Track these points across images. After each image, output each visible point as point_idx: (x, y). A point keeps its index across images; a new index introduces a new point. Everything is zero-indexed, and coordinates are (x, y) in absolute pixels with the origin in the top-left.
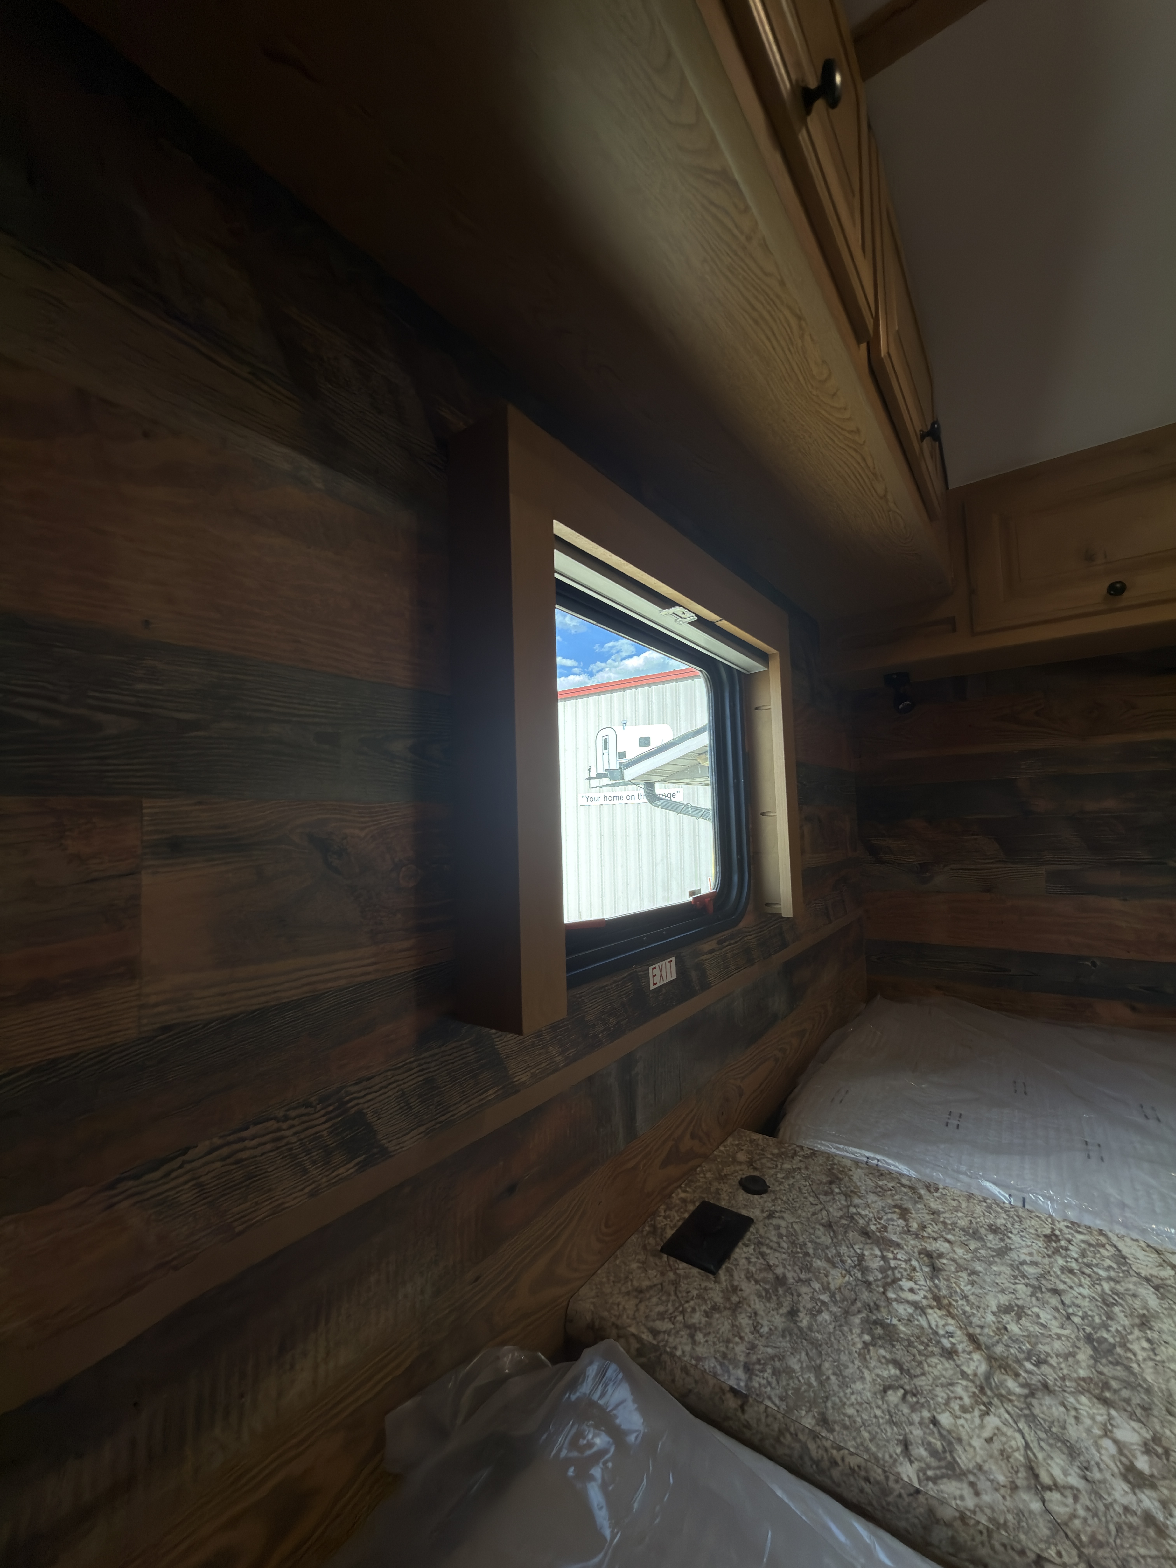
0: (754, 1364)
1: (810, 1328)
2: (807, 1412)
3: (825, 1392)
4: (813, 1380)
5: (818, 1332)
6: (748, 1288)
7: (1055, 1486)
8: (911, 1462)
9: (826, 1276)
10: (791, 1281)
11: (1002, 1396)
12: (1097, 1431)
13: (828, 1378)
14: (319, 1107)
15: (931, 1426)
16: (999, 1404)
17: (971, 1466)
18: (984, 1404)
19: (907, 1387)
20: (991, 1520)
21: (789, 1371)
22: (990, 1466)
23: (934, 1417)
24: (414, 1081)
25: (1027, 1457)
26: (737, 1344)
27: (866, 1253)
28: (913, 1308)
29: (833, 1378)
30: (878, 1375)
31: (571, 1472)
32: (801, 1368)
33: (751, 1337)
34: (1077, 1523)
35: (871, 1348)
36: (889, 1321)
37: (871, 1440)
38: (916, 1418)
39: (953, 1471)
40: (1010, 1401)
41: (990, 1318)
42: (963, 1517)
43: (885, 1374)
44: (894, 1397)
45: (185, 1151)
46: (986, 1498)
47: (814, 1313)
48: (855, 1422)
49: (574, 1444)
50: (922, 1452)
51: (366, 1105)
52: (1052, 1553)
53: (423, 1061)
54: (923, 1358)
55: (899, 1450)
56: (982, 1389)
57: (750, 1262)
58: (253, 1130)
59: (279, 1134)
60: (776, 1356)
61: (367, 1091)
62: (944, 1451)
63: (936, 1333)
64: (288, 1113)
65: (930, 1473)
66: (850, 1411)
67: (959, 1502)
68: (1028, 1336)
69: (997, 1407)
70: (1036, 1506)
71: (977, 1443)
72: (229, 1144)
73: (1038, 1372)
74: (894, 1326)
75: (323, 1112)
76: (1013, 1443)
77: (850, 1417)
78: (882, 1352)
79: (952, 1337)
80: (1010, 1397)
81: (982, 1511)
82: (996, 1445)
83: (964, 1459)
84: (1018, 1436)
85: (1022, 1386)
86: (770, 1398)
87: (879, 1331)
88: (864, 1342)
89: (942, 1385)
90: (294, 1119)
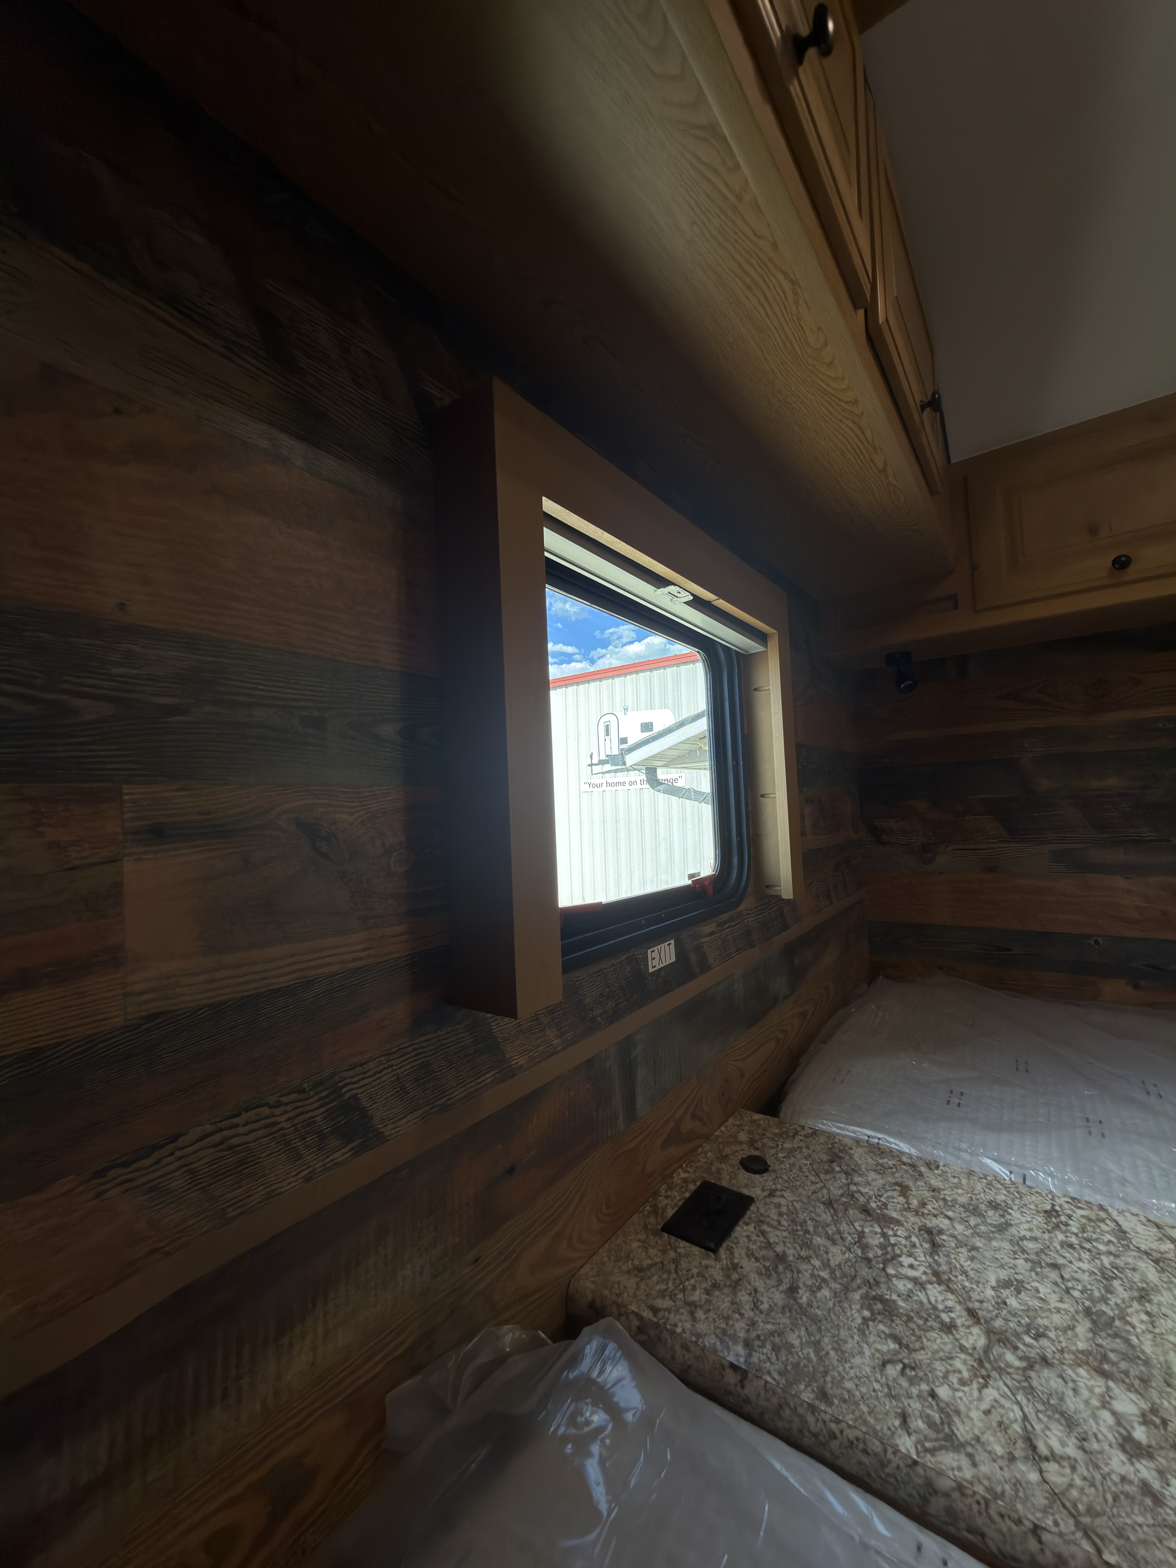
0: (753, 1340)
1: (810, 1305)
2: (806, 1387)
3: (824, 1366)
4: (812, 1355)
5: (818, 1307)
6: (748, 1266)
7: (1053, 1457)
8: (909, 1434)
9: (827, 1253)
10: (791, 1258)
11: (1000, 1368)
12: (1095, 1402)
13: (828, 1353)
14: (312, 1093)
15: (930, 1399)
16: (998, 1376)
17: (969, 1437)
18: (983, 1377)
19: (906, 1361)
20: (988, 1490)
21: (789, 1347)
22: (988, 1437)
23: (933, 1390)
24: (410, 1066)
25: (1025, 1429)
26: (737, 1320)
27: (867, 1230)
28: (912, 1283)
29: (832, 1353)
30: (877, 1350)
31: (569, 1448)
32: (801, 1343)
33: (751, 1314)
34: (1075, 1493)
35: (871, 1323)
36: (888, 1297)
37: (869, 1413)
38: (914, 1391)
39: (951, 1442)
40: (1008, 1373)
41: (990, 1293)
42: (960, 1488)
43: (884, 1348)
44: (892, 1371)
45: (175, 1139)
46: (984, 1469)
47: (814, 1290)
48: (854, 1396)
49: (572, 1422)
50: (920, 1424)
51: (360, 1091)
52: (1049, 1522)
53: (418, 1046)
54: (922, 1333)
55: (897, 1423)
56: (980, 1362)
57: (750, 1240)
58: (244, 1117)
59: (272, 1120)
60: (775, 1331)
61: (361, 1076)
62: (942, 1423)
63: (935, 1308)
64: (281, 1099)
65: (927, 1445)
66: (849, 1385)
67: (956, 1473)
68: (1027, 1310)
69: (995, 1380)
70: (1034, 1476)
71: (975, 1415)
72: (220, 1130)
73: (1037, 1346)
74: (894, 1301)
75: (316, 1098)
76: (1011, 1415)
77: (849, 1391)
78: (881, 1327)
79: (951, 1311)
80: (1009, 1370)
81: (980, 1482)
82: (995, 1417)
83: (962, 1431)
84: (1016, 1408)
85: (1020, 1359)
86: (769, 1373)
87: (879, 1306)
88: (864, 1318)
89: (941, 1359)
90: (287, 1104)
